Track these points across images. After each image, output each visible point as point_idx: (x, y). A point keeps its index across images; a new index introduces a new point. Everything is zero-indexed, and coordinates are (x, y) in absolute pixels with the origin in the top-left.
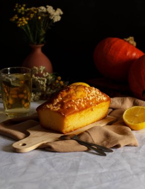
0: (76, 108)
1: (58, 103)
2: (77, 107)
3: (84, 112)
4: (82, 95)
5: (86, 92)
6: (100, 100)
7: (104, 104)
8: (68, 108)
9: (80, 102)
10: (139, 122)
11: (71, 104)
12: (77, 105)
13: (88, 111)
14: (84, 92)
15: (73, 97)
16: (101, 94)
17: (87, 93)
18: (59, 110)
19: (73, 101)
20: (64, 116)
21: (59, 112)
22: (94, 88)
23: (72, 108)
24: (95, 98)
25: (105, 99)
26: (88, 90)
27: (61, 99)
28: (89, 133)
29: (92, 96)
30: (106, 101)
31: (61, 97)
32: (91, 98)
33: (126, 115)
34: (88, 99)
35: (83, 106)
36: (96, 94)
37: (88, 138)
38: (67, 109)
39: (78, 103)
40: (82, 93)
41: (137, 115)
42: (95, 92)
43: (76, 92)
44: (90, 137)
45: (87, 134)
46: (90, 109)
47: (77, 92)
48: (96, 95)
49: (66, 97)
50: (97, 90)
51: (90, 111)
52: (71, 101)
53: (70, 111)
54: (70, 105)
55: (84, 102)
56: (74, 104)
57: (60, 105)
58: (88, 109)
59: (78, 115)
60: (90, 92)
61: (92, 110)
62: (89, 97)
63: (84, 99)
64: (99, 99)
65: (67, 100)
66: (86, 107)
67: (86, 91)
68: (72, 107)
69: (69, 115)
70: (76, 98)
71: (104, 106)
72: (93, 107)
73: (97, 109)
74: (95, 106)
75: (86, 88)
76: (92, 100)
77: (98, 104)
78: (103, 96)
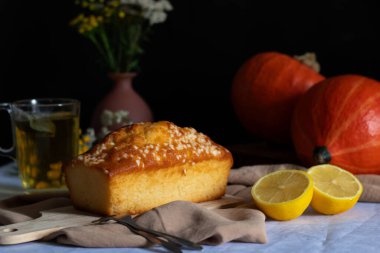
0: (138, 162)
1: (104, 151)
2: (143, 160)
3: (160, 173)
4: (158, 139)
5: (169, 134)
6: (203, 153)
7: (214, 164)
8: (123, 161)
9: (151, 150)
10: (284, 199)
11: (128, 153)
12: (141, 156)
13: (173, 173)
14: (164, 132)
15: (137, 140)
16: (209, 143)
17: (172, 136)
18: (101, 163)
19: (136, 148)
20: (108, 175)
21: (99, 168)
22: (193, 131)
23: (129, 161)
24: (191, 149)
25: (215, 152)
26: (177, 132)
27: (113, 144)
28: (157, 212)
29: (183, 143)
30: (221, 159)
31: (114, 141)
32: (180, 147)
33: (260, 188)
34: (172, 147)
35: (158, 159)
36: (196, 141)
37: (154, 221)
38: (119, 162)
39: (147, 151)
40: (160, 133)
41: (283, 187)
42: (195, 137)
43: (146, 132)
44: (157, 219)
45: (154, 214)
46: (176, 168)
47: (149, 132)
48: (195, 144)
49: (124, 141)
50: (202, 135)
51: (177, 176)
52: (130, 147)
53: (127, 166)
54: (125, 156)
55: (160, 153)
56: (136, 153)
57: (104, 155)
58: (170, 170)
59: (144, 177)
60: (180, 134)
61: (182, 173)
62: (175, 145)
63: (163, 147)
64: (200, 151)
65: (123, 146)
66: (165, 165)
67: (170, 132)
68: (130, 159)
69: (119, 174)
70: (143, 143)
71: (217, 169)
72: (185, 166)
73: (196, 173)
74: (191, 164)
75: (173, 126)
76: (183, 152)
77: (197, 160)
78: (213, 148)
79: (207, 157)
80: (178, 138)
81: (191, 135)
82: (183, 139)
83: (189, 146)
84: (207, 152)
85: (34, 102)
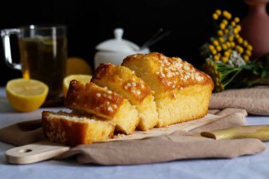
5: (160, 64)
6: (189, 79)
7: (198, 88)
14: (156, 62)
16: (194, 70)
17: (163, 65)
22: (179, 60)
24: (179, 76)
25: (200, 78)
26: (166, 61)
29: (171, 71)
30: (204, 84)
32: (170, 75)
34: (163, 75)
36: (183, 69)
42: (181, 65)
46: (167, 93)
48: (182, 71)
50: (186, 63)
51: (168, 99)
60: (169, 63)
61: (172, 97)
62: (165, 73)
64: (186, 77)
67: (161, 61)
71: (200, 92)
72: (175, 92)
73: (183, 96)
74: (179, 89)
75: (162, 57)
76: (173, 78)
77: (184, 86)
78: (197, 74)
79: (192, 83)
80: (167, 67)
81: (178, 64)
82: (171, 68)
83: (177, 73)
84: (193, 78)
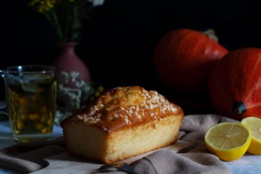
0: (127, 121)
1: (97, 112)
2: (129, 118)
3: (140, 128)
4: (137, 101)
5: (143, 97)
6: (167, 110)
7: (172, 118)
8: (115, 120)
9: (134, 110)
10: (232, 147)
11: (118, 113)
12: (128, 115)
13: (148, 127)
14: (140, 95)
15: (123, 103)
16: (167, 102)
17: (145, 98)
18: (98, 122)
19: (123, 109)
20: (107, 132)
21: (98, 126)
22: (156, 93)
23: (120, 120)
24: (159, 107)
25: (174, 110)
26: (147, 94)
27: (102, 105)
28: (149, 161)
29: (153, 103)
30: (177, 114)
31: (103, 103)
32: (152, 107)
33: (211, 137)
34: (147, 107)
35: (139, 117)
36: (160, 101)
37: (148, 168)
38: (112, 120)
39: (131, 111)
40: (137, 97)
41: (229, 136)
42: (158, 98)
43: (127, 96)
44: (151, 167)
45: (147, 162)
46: (150, 123)
47: (129, 96)
48: (160, 104)
49: (111, 103)
50: (161, 96)
51: (150, 129)
52: (119, 108)
53: (118, 124)
54: (116, 116)
55: (140, 112)
56: (124, 113)
57: (99, 115)
58: (147, 125)
59: (130, 132)
60: (150, 97)
61: (154, 126)
62: (148, 105)
63: (140, 107)
64: (165, 109)
65: (112, 107)
66: (144, 121)
67: (143, 95)
68: (120, 118)
69: (115, 130)
70: (127, 104)
71: (174, 122)
72: (156, 121)
73: (162, 126)
74: (159, 120)
75: (144, 91)
76: (154, 110)
77: (163, 117)
78: (172, 105)
79: (169, 114)
80: (148, 99)
82: (151, 100)
83: (157, 106)
84: (169, 110)
85: (20, 67)
